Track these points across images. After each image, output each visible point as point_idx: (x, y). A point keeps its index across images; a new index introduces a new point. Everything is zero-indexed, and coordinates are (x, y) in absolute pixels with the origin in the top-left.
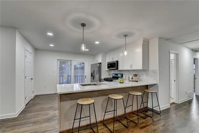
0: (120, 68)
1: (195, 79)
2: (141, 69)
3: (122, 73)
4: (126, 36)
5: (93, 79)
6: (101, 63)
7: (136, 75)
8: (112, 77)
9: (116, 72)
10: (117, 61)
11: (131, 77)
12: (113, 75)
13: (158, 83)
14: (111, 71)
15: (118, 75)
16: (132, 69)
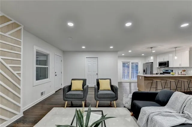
0: (170, 66)
2: (188, 66)
3: (172, 69)
6: (153, 63)
7: (184, 71)
8: (162, 72)
9: (167, 69)
10: (168, 62)
11: (180, 72)
12: (164, 71)
14: (161, 68)
15: (168, 71)
16: (181, 67)
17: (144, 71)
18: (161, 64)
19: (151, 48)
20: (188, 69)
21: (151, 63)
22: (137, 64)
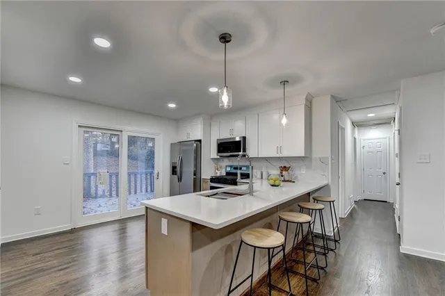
4: (284, 83)
5: (180, 179)
6: (200, 141)
7: (284, 169)
8: (225, 174)
10: (244, 138)
12: (228, 169)
13: (330, 184)
15: (241, 169)
16: (281, 155)
17: (174, 171)
21: (195, 141)
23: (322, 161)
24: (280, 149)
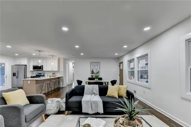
0: (44, 69)
1: (73, 75)
2: (57, 70)
5: (17, 78)
6: (26, 65)
7: (54, 73)
8: (35, 75)
10: (42, 66)
12: (37, 74)
13: (63, 77)
15: (41, 74)
17: (14, 75)
18: (35, 68)
19: (40, 51)
20: (56, 73)
21: (24, 65)
22: (3, 65)
23: (62, 72)
24: (52, 69)
